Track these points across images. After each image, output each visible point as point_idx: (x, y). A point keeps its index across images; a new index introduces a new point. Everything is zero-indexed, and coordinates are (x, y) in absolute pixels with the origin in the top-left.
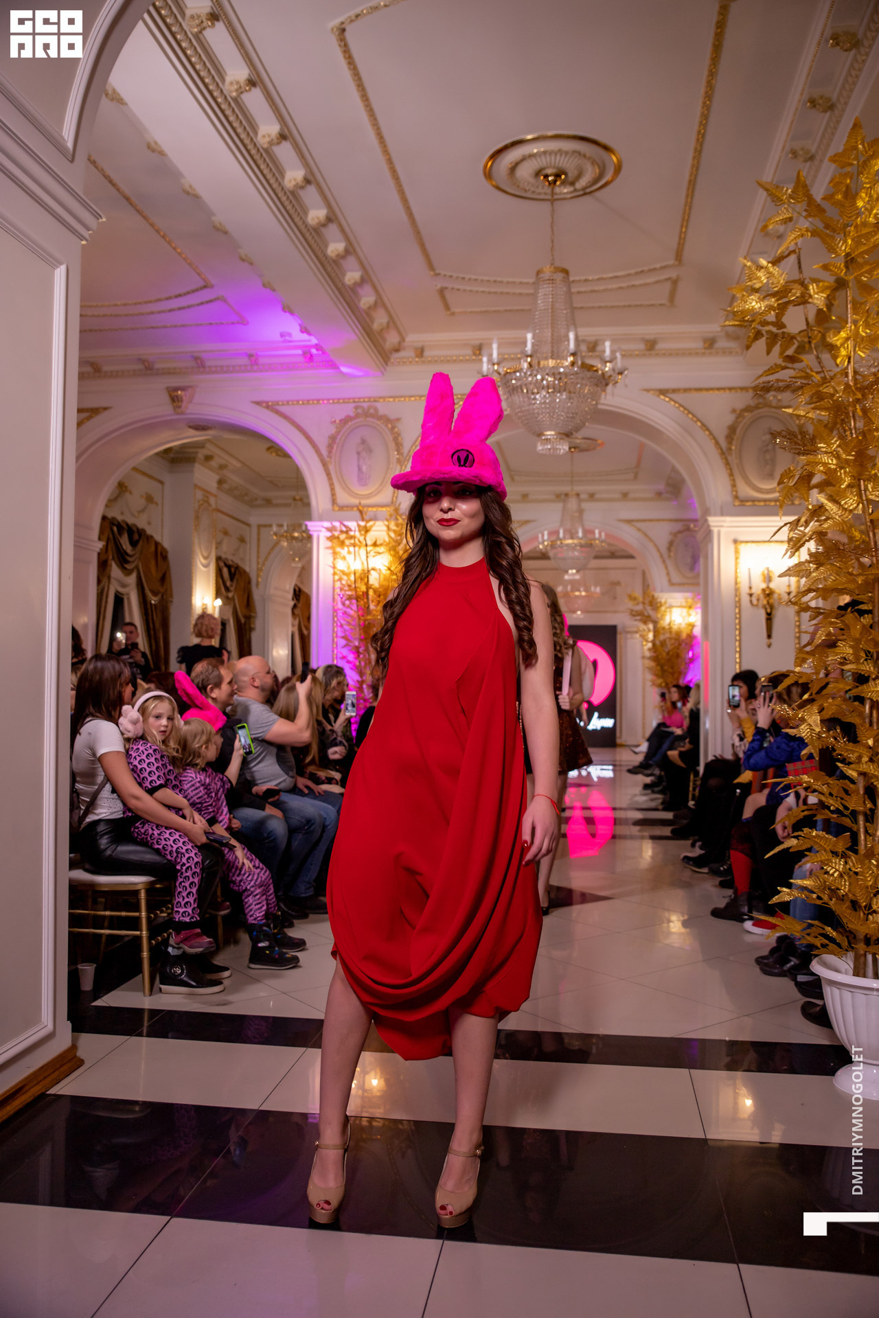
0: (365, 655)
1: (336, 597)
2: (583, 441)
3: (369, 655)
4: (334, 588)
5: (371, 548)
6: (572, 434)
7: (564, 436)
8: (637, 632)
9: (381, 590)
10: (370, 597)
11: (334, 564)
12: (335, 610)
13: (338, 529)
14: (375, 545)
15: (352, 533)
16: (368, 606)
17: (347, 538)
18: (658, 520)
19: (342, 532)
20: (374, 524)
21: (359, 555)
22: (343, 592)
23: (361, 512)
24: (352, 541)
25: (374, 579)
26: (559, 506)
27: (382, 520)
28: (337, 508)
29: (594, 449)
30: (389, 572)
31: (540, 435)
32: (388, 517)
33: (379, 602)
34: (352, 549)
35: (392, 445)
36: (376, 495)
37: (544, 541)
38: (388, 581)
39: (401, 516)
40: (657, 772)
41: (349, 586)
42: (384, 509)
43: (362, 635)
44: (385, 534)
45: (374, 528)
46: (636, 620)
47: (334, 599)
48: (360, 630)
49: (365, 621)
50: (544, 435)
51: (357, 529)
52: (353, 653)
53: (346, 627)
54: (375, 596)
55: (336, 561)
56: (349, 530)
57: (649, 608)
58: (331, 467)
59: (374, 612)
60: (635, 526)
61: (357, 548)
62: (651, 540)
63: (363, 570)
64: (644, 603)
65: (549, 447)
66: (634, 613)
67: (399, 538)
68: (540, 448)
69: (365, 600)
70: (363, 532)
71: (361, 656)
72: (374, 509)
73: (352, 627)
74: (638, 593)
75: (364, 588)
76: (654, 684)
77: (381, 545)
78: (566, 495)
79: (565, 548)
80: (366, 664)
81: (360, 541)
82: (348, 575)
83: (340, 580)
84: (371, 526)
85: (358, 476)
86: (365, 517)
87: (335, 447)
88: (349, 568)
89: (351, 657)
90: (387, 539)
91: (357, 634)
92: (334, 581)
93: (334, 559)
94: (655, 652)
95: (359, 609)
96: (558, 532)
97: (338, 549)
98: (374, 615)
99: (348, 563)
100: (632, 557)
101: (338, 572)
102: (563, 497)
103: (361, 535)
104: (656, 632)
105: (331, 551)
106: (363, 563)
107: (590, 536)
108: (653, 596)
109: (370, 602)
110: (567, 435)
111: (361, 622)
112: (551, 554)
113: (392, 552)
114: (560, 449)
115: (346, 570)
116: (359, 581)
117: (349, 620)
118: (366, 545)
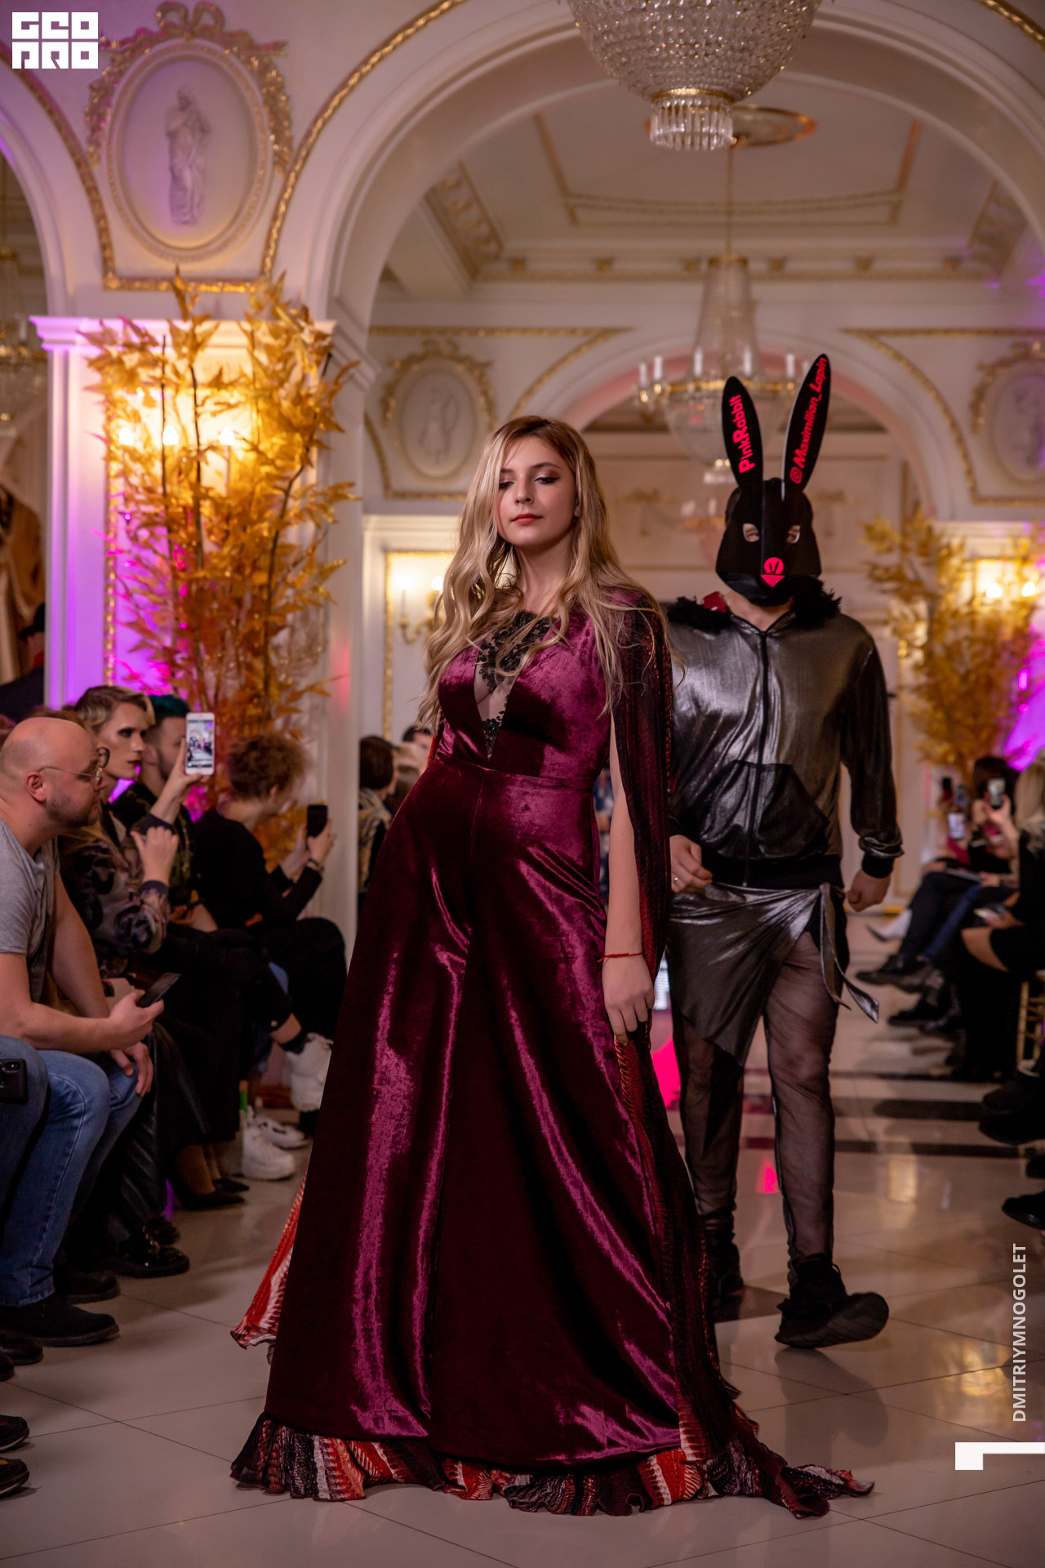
0: (190, 673)
1: (113, 519)
2: (761, 117)
3: (200, 672)
4: (108, 497)
5: (208, 392)
6: (743, 95)
7: (721, 99)
8: (885, 623)
9: (233, 503)
10: (203, 520)
11: (108, 432)
12: (109, 553)
13: (121, 339)
14: (217, 383)
15: (156, 351)
16: (200, 544)
17: (142, 364)
18: (947, 331)
19: (129, 346)
20: (216, 327)
21: (176, 410)
22: (132, 507)
23: (180, 295)
24: (158, 372)
25: (214, 474)
26: (695, 290)
27: (238, 321)
28: (114, 284)
29: (789, 139)
30: (252, 456)
31: (659, 96)
32: (252, 311)
33: (227, 533)
34: (155, 393)
35: (262, 117)
36: (220, 249)
37: (652, 384)
38: (252, 480)
39: (286, 306)
40: (936, 980)
41: (150, 490)
42: (241, 289)
43: (183, 621)
44: (244, 353)
45: (214, 340)
46: (884, 592)
47: (107, 522)
48: (176, 606)
49: (190, 582)
50: (670, 97)
51: (169, 340)
52: (157, 665)
53: (141, 598)
54: (215, 520)
55: (113, 425)
56: (148, 341)
57: (918, 561)
58: (99, 171)
59: (215, 561)
60: (888, 347)
61: (169, 392)
62: (927, 383)
63: (184, 449)
64: (904, 549)
65: (683, 130)
66: (879, 573)
67: (279, 367)
68: (657, 131)
69: (191, 529)
70: (185, 350)
71: (180, 674)
72: (215, 289)
73: (153, 597)
74: (889, 522)
75: (187, 497)
76: (927, 756)
77: (232, 384)
78: (713, 262)
79: (706, 401)
80: (191, 694)
81: (177, 373)
82: (145, 460)
83: (125, 474)
84: (208, 334)
85: (172, 197)
86: (190, 308)
87: (109, 118)
88: (147, 442)
89: (152, 678)
90: (248, 369)
91: (168, 616)
92: (108, 477)
93: (109, 419)
94: (930, 675)
95: (174, 550)
96: (688, 361)
97: (119, 393)
98: (214, 568)
99: (145, 429)
100: (876, 428)
101: (119, 453)
102: (704, 266)
103: (181, 356)
104: (935, 623)
105: (100, 397)
106: (184, 430)
107: (772, 373)
108: (930, 530)
109: (204, 533)
110: (729, 97)
111: (180, 585)
112: (671, 418)
113: (261, 405)
114: (710, 136)
115: (139, 447)
116: (174, 479)
117: (149, 579)
118: (195, 385)
